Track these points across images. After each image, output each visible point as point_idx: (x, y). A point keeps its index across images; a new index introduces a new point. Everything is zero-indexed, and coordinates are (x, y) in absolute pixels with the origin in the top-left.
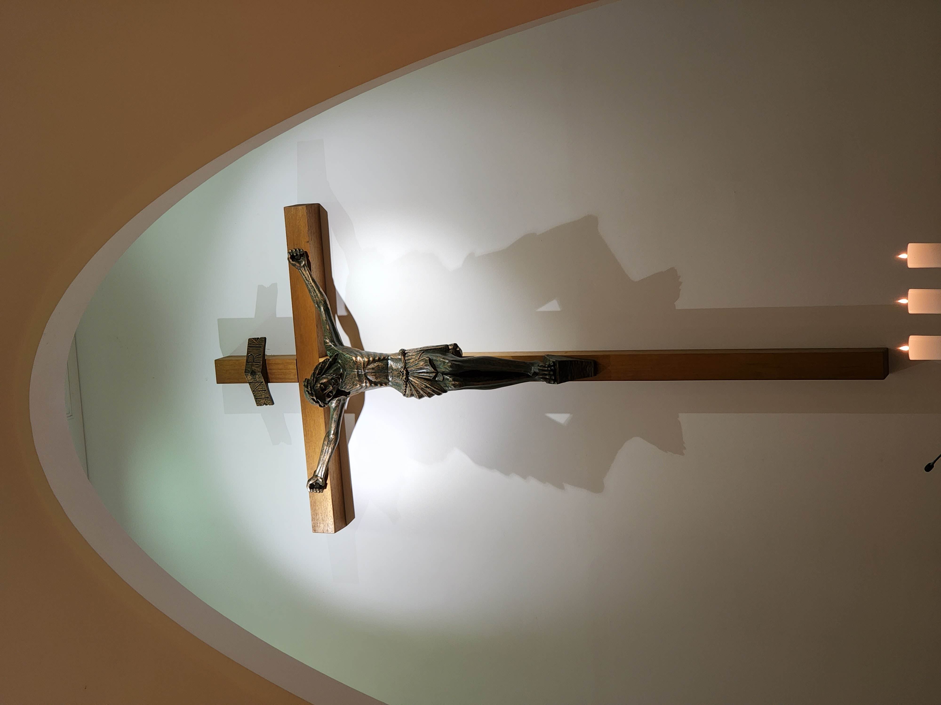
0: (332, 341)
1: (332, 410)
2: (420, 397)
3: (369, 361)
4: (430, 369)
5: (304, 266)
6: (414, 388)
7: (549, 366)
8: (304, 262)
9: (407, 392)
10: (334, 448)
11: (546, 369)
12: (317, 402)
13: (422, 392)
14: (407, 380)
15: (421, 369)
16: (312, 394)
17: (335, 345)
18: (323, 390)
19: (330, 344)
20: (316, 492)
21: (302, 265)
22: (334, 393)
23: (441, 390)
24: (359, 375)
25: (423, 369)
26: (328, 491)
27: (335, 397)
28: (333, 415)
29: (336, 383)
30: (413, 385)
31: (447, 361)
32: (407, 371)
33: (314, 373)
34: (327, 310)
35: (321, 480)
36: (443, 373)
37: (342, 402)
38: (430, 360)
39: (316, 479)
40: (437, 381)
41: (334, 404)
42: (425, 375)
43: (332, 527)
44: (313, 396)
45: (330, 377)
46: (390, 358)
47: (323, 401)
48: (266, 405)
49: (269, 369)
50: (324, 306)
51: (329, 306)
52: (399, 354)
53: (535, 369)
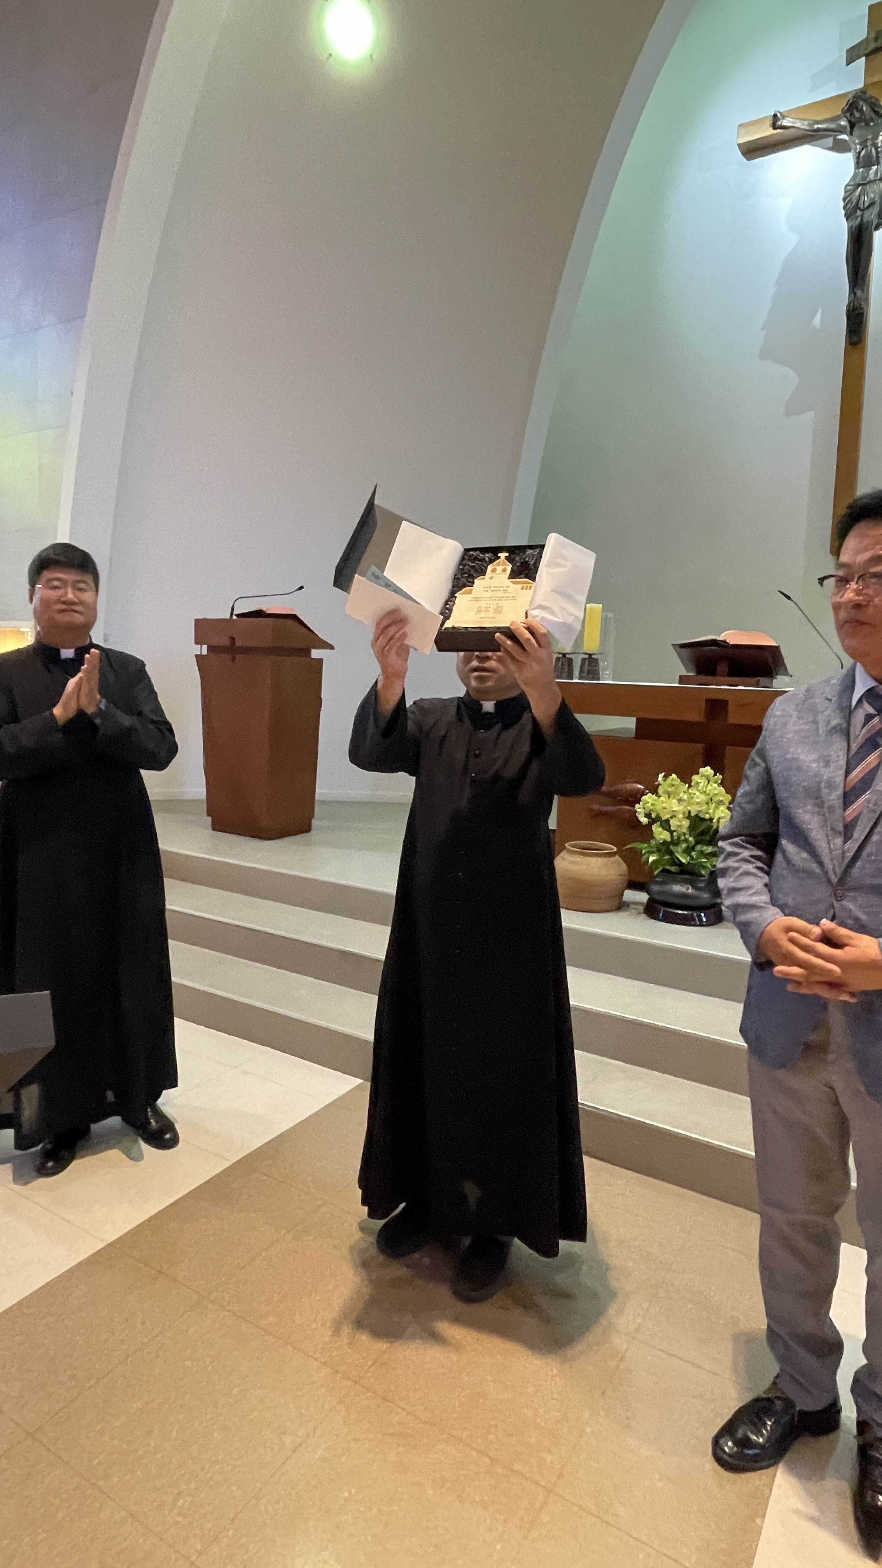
2: (844, 200)
4: (866, 205)
9: (849, 188)
14: (859, 185)
16: (854, 97)
18: (857, 108)
20: (771, 121)
22: (853, 120)
23: (848, 217)
26: (771, 132)
27: (850, 122)
28: (833, 124)
29: (860, 120)
30: (854, 191)
32: (866, 183)
33: (871, 97)
36: (862, 216)
37: (844, 130)
39: (781, 119)
40: (856, 211)
41: (843, 123)
42: (862, 201)
43: (742, 140)
44: (852, 99)
45: (868, 114)
47: (847, 111)
48: (846, 59)
53: (859, 293)
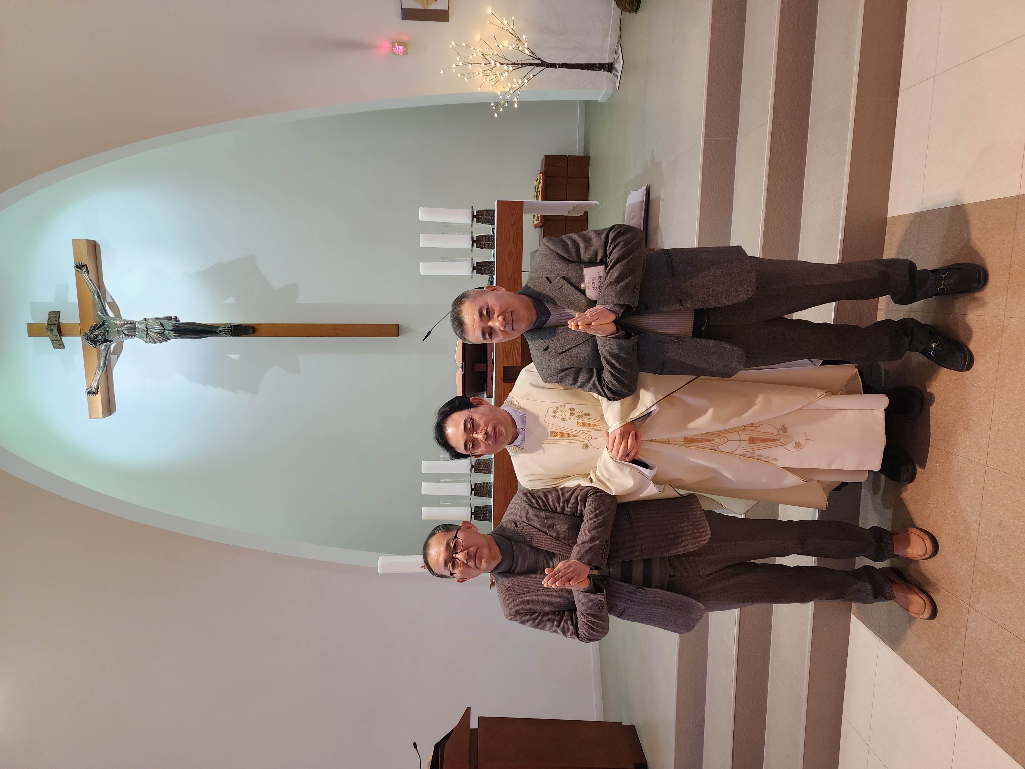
0: (102, 313)
1: (101, 350)
3: (124, 323)
5: (84, 272)
6: (151, 337)
7: (228, 327)
8: (84, 270)
10: (103, 372)
11: (226, 329)
12: (92, 344)
13: (156, 340)
14: (147, 334)
15: (155, 327)
17: (104, 315)
18: (95, 338)
19: (101, 315)
20: (91, 396)
21: (83, 271)
22: (103, 340)
23: (168, 339)
24: (118, 331)
25: (156, 327)
28: (102, 353)
29: (103, 336)
30: (150, 336)
31: (170, 323)
32: (147, 329)
34: (99, 296)
35: (94, 389)
37: (108, 346)
38: (161, 323)
39: (91, 389)
40: (165, 334)
41: (103, 347)
42: (158, 331)
43: (101, 415)
44: (88, 341)
45: (100, 332)
46: (137, 322)
47: (96, 344)
48: (60, 348)
49: (62, 329)
50: (97, 294)
51: (100, 295)
52: (142, 321)
